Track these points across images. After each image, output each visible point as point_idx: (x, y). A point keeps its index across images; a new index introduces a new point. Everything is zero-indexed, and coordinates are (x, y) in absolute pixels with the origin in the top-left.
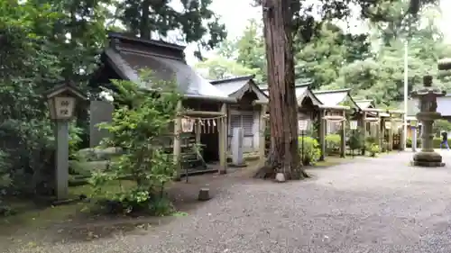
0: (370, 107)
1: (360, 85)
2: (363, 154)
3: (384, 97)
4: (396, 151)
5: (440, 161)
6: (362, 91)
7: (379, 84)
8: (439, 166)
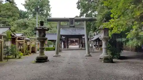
0: (22, 36)
1: (23, 28)
2: (16, 57)
3: (31, 33)
4: (32, 54)
5: (47, 59)
6: (23, 30)
7: (29, 28)
8: (46, 61)
